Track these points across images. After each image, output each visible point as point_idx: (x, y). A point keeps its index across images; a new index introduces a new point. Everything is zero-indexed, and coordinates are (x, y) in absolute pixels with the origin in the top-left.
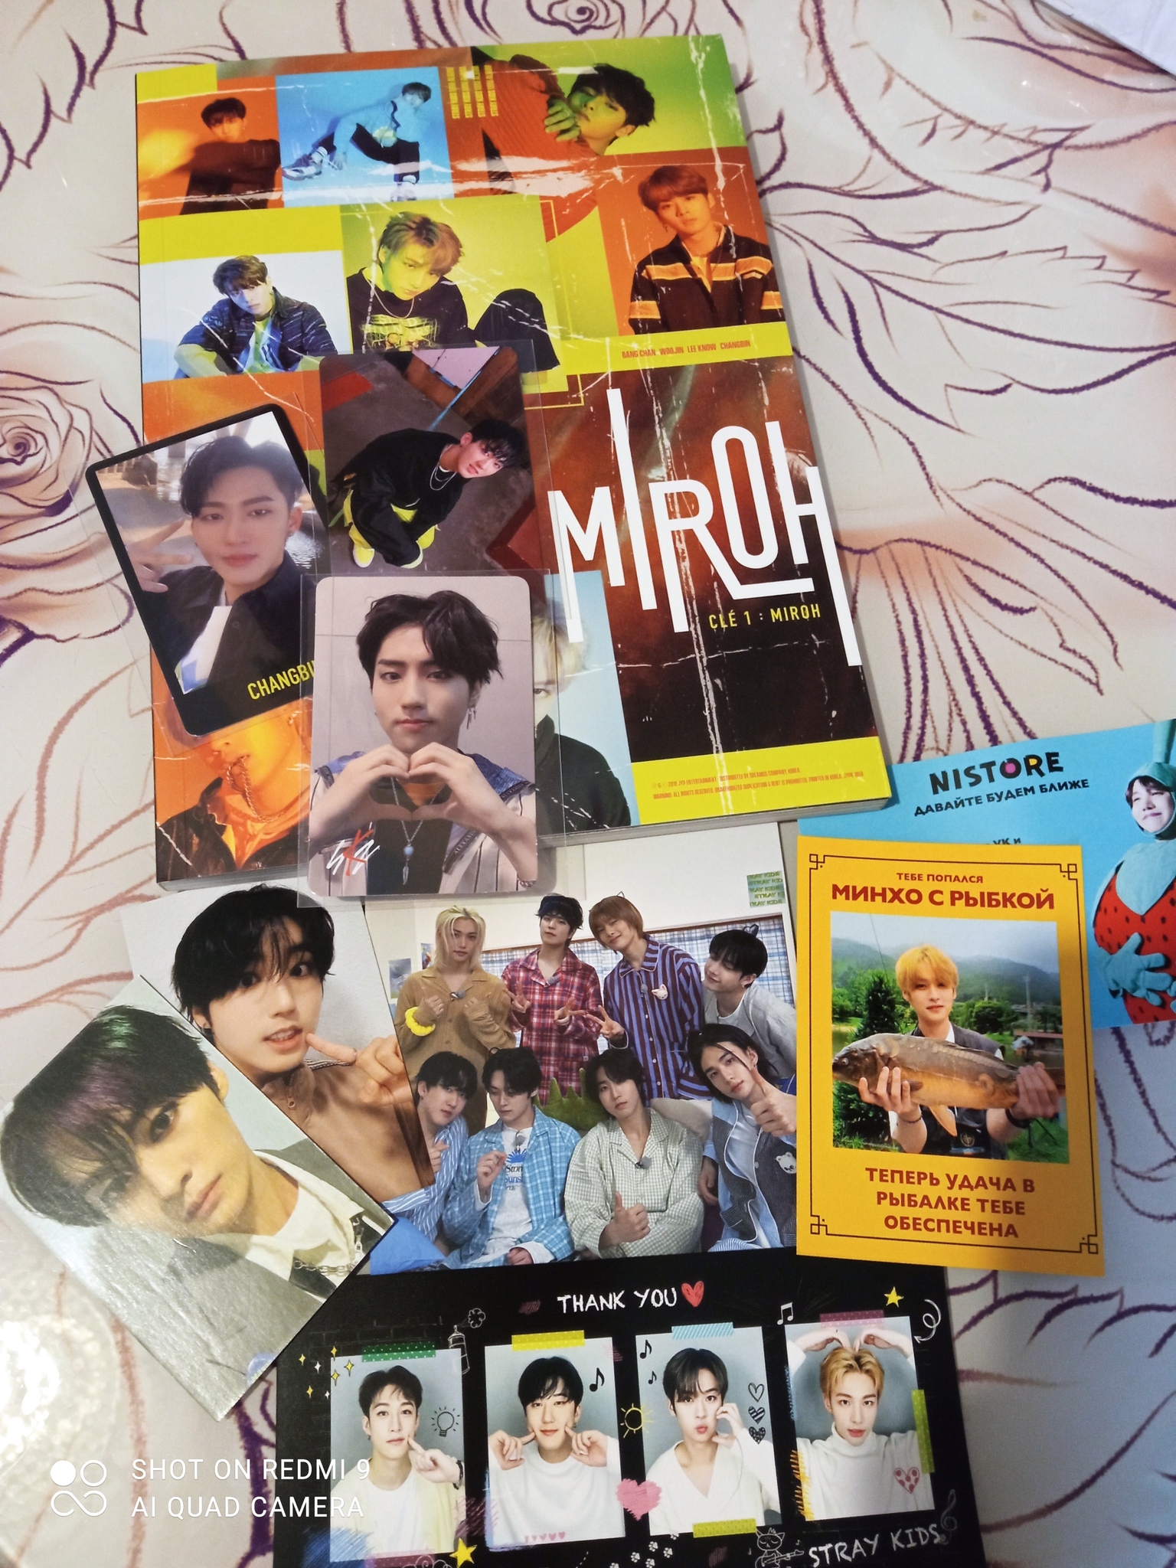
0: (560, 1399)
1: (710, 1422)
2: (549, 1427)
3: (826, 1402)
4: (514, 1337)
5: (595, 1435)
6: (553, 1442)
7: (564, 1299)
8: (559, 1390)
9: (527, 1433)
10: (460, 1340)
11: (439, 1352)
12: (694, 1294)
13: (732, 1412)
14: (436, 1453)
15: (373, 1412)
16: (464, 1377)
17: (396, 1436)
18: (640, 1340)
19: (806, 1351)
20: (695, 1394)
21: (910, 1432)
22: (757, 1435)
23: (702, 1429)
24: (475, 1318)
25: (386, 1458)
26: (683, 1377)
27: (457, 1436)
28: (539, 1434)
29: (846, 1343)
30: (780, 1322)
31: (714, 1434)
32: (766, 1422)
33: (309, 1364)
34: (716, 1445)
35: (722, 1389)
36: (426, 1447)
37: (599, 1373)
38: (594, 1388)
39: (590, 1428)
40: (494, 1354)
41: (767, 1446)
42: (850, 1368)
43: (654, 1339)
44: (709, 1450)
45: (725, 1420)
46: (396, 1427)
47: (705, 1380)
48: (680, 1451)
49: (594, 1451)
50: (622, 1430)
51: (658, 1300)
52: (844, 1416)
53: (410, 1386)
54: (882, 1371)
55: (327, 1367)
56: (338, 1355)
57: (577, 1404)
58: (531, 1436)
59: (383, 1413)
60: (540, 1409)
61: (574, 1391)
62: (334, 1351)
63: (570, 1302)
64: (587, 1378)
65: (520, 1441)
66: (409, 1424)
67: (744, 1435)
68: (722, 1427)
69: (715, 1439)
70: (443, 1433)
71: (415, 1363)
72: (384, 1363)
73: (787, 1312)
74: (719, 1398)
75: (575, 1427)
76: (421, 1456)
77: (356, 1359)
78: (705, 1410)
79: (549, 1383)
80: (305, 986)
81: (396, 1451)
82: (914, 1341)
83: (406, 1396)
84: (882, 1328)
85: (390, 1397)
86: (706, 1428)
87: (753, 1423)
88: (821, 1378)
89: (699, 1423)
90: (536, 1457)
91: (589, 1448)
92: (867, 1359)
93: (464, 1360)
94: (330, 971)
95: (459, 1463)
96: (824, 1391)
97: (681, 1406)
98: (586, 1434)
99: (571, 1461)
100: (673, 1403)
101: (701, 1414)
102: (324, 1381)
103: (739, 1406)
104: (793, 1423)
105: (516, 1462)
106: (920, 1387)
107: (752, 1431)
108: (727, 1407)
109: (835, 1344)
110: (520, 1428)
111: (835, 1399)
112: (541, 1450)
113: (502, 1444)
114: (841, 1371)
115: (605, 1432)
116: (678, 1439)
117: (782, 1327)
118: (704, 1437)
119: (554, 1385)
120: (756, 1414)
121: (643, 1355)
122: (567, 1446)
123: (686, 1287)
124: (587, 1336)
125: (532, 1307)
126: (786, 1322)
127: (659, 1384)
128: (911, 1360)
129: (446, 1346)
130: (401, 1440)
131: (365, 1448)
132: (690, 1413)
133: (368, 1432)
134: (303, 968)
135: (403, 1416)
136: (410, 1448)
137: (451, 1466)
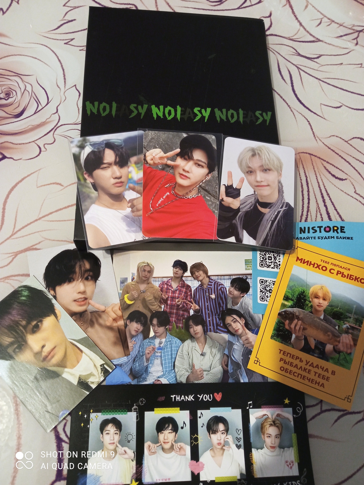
0: (170, 431)
1: (222, 442)
2: (166, 441)
3: (263, 436)
4: (155, 409)
5: (182, 444)
6: (167, 446)
7: (173, 396)
8: (170, 428)
9: (158, 443)
10: (136, 409)
11: (128, 413)
12: (218, 397)
13: (230, 438)
14: (126, 449)
15: (104, 433)
16: (137, 422)
17: (112, 442)
18: (199, 412)
19: (256, 418)
20: (218, 432)
21: (291, 448)
22: (239, 447)
23: (219, 444)
24: (142, 402)
25: (108, 449)
26: (213, 425)
27: (134, 443)
28: (162, 443)
29: (270, 416)
31: (223, 446)
32: (242, 443)
33: (83, 415)
34: (224, 450)
35: (227, 430)
36: (122, 446)
37: (184, 423)
38: (182, 428)
39: (181, 442)
40: (147, 414)
41: (242, 451)
42: (271, 425)
43: (203, 411)
44: (221, 452)
45: (227, 441)
46: (112, 439)
47: (221, 427)
48: (212, 452)
49: (181, 450)
50: (191, 443)
51: (206, 398)
52: (269, 441)
53: (118, 424)
55: (89, 416)
56: (93, 412)
57: (176, 433)
58: (160, 444)
59: (108, 434)
60: (163, 434)
61: (175, 429)
62: (92, 411)
63: (175, 398)
64: (180, 424)
65: (156, 445)
66: (117, 438)
67: (234, 447)
68: (226, 443)
69: (224, 448)
70: (129, 442)
71: (120, 416)
72: (109, 416)
73: (250, 404)
74: (226, 433)
75: (175, 441)
76: (121, 449)
77: (99, 414)
78: (221, 437)
79: (167, 425)
80: (90, 284)
81: (112, 447)
82: (293, 417)
83: (116, 428)
84: (283, 411)
85: (110, 428)
86: (221, 444)
87: (237, 443)
88: (261, 428)
89: (219, 442)
90: (161, 452)
91: (180, 449)
92: (277, 422)
93: (137, 416)
94: (99, 279)
95: (134, 452)
96: (262, 432)
97: (212, 436)
98: (179, 444)
99: (173, 453)
100: (210, 434)
101: (219, 439)
102: (87, 421)
103: (232, 436)
104: (251, 443)
105: (154, 453)
106: (295, 432)
107: (237, 445)
108: (228, 436)
109: (266, 416)
110: (156, 441)
111: (266, 435)
112: (163, 449)
113: (149, 446)
114: (268, 426)
115: (186, 444)
116: (211, 447)
117: (248, 409)
118: (220, 447)
119: (169, 426)
120: (238, 439)
121: (200, 417)
122: (172, 448)
123: (215, 394)
124: (181, 410)
125: (162, 399)
126: (250, 408)
127: (205, 427)
128: (292, 423)
129: (131, 411)
130: (114, 443)
131: (101, 446)
132: (216, 438)
133: (102, 440)
134: (89, 277)
135: (115, 435)
136: (117, 446)
137: (131, 453)
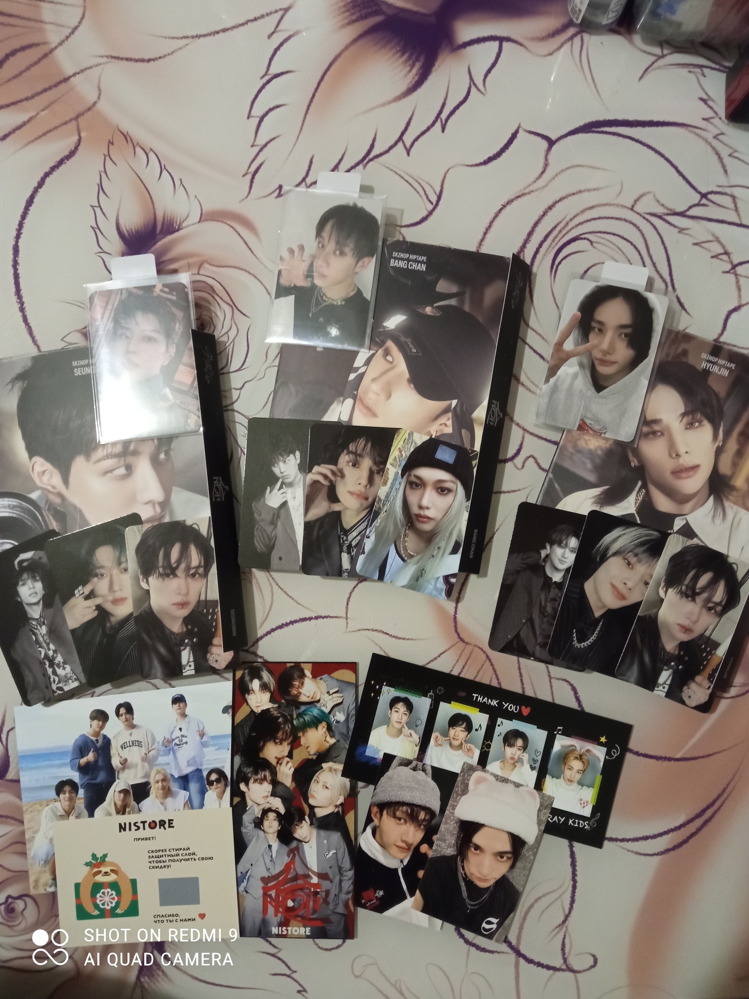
0: (463, 729)
1: (516, 757)
2: (455, 737)
3: (563, 766)
4: (453, 702)
5: (472, 746)
6: (456, 743)
7: (475, 695)
8: (463, 726)
9: (448, 737)
10: (432, 696)
11: (423, 698)
12: (526, 711)
13: (525, 757)
14: (413, 732)
15: (393, 710)
16: (430, 710)
17: (399, 721)
18: (499, 720)
19: (562, 746)
20: (514, 746)
21: (591, 788)
23: (512, 758)
24: (440, 690)
25: (393, 726)
26: (511, 738)
27: (422, 728)
28: (451, 739)
29: (578, 748)
30: (555, 733)
31: (516, 762)
32: (538, 765)
33: (375, 685)
34: (516, 766)
35: (525, 748)
36: (409, 729)
37: (480, 726)
38: (477, 730)
40: (443, 706)
41: (534, 774)
42: (576, 758)
43: (504, 721)
44: (512, 767)
45: (522, 758)
46: (400, 718)
47: (520, 742)
48: (502, 763)
49: (470, 752)
50: (482, 748)
51: (511, 708)
52: (568, 773)
53: (409, 706)
54: (589, 764)
55: (380, 688)
56: (386, 685)
57: (469, 733)
58: (449, 738)
59: (397, 711)
60: (455, 730)
61: (469, 728)
63: (477, 697)
64: (475, 725)
65: (444, 739)
66: (405, 719)
67: (527, 766)
68: (520, 760)
69: (516, 764)
70: (417, 726)
71: (414, 699)
72: (402, 695)
73: (560, 730)
74: (522, 751)
75: (465, 741)
76: (406, 730)
77: (392, 689)
78: (516, 752)
79: (461, 722)
81: (398, 726)
82: (605, 757)
83: (407, 708)
84: (594, 748)
85: (401, 707)
86: (514, 759)
87: (532, 764)
88: (564, 757)
89: (512, 756)
90: (448, 746)
91: (468, 750)
92: (584, 757)
93: (431, 704)
95: (419, 738)
96: (564, 762)
97: (507, 748)
98: (469, 745)
99: (460, 752)
100: (505, 746)
101: (514, 753)
102: (378, 692)
103: (529, 756)
104: (547, 769)
105: (440, 745)
106: (601, 774)
108: (524, 754)
109: (574, 748)
110: (445, 734)
111: (566, 767)
112: (451, 745)
113: (437, 737)
114: (573, 758)
115: (476, 747)
116: (502, 758)
117: (556, 734)
118: (512, 762)
119: (462, 724)
120: (535, 761)
121: (499, 726)
122: (460, 746)
123: (523, 708)
124: (480, 711)
125: (462, 694)
126: (558, 733)
127: (502, 737)
128: (602, 764)
129: (426, 696)
130: (400, 723)
131: (387, 721)
132: (509, 751)
133: (390, 716)
135: (403, 715)
136: (403, 726)
137: (416, 738)
